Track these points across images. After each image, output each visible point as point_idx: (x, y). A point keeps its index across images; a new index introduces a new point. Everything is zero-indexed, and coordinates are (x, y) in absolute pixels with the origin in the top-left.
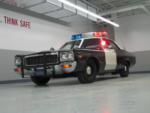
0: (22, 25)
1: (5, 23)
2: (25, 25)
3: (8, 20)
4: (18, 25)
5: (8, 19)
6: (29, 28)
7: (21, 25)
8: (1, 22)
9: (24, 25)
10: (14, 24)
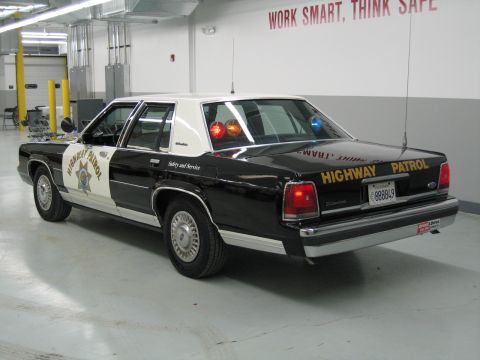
0: (403, 9)
1: (354, 18)
2: (415, 5)
3: (361, 8)
4: (389, 14)
5: (363, 5)
6: (431, 9)
7: (400, 8)
8: (344, 19)
9: (411, 6)
10: (379, 15)
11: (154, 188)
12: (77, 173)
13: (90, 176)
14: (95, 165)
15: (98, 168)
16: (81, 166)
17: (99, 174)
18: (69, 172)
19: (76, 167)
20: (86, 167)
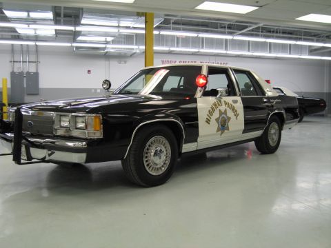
11: (269, 114)
12: (217, 120)
13: (229, 118)
14: (233, 109)
15: (236, 111)
16: (221, 113)
17: (237, 115)
18: (208, 121)
19: (216, 115)
20: (225, 112)
